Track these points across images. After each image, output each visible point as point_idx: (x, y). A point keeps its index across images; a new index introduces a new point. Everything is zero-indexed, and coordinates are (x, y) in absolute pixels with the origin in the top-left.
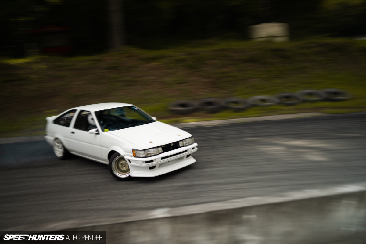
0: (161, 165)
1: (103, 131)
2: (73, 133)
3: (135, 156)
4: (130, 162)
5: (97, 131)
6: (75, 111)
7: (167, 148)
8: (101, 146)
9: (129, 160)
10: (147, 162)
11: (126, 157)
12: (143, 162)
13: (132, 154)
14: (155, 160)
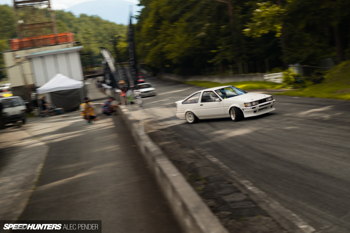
0: (260, 110)
1: (223, 99)
2: (202, 105)
3: (246, 107)
4: (244, 110)
5: (220, 99)
6: (201, 92)
7: (260, 101)
8: (224, 107)
9: (243, 109)
10: (253, 108)
11: (241, 108)
12: (251, 108)
13: (244, 106)
14: (256, 107)
